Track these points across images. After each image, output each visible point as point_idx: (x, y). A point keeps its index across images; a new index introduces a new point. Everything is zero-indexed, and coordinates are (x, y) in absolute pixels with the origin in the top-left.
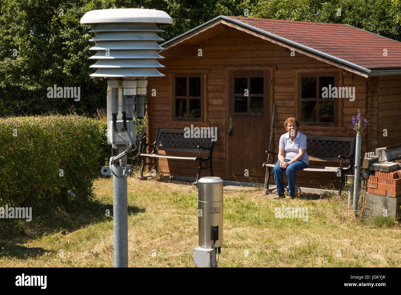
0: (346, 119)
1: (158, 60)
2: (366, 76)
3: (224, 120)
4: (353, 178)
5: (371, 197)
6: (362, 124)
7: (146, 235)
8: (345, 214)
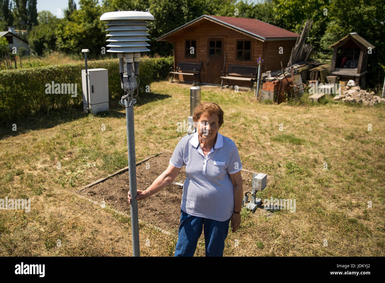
0: (255, 59)
1: (146, 41)
2: (263, 41)
3: (205, 59)
4: (257, 84)
5: (264, 92)
6: (261, 61)
7: (171, 108)
8: (253, 98)
